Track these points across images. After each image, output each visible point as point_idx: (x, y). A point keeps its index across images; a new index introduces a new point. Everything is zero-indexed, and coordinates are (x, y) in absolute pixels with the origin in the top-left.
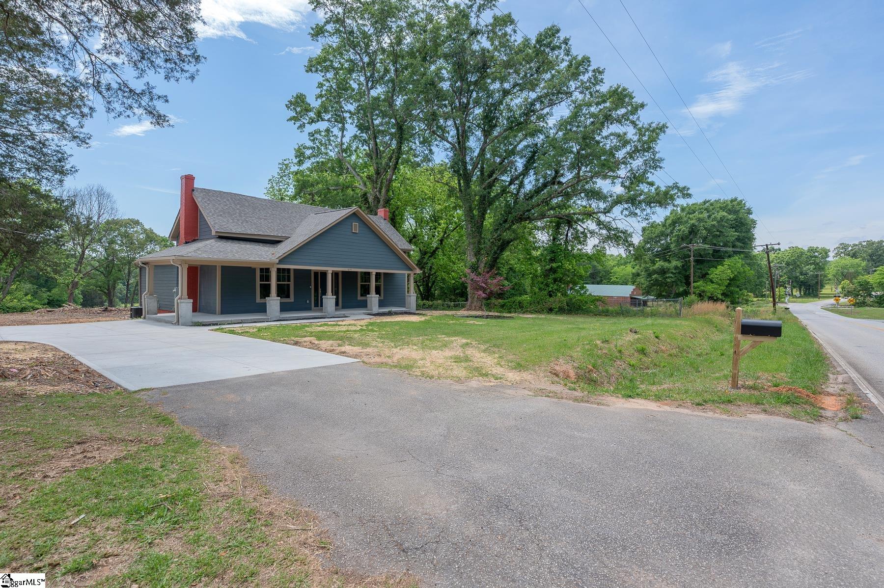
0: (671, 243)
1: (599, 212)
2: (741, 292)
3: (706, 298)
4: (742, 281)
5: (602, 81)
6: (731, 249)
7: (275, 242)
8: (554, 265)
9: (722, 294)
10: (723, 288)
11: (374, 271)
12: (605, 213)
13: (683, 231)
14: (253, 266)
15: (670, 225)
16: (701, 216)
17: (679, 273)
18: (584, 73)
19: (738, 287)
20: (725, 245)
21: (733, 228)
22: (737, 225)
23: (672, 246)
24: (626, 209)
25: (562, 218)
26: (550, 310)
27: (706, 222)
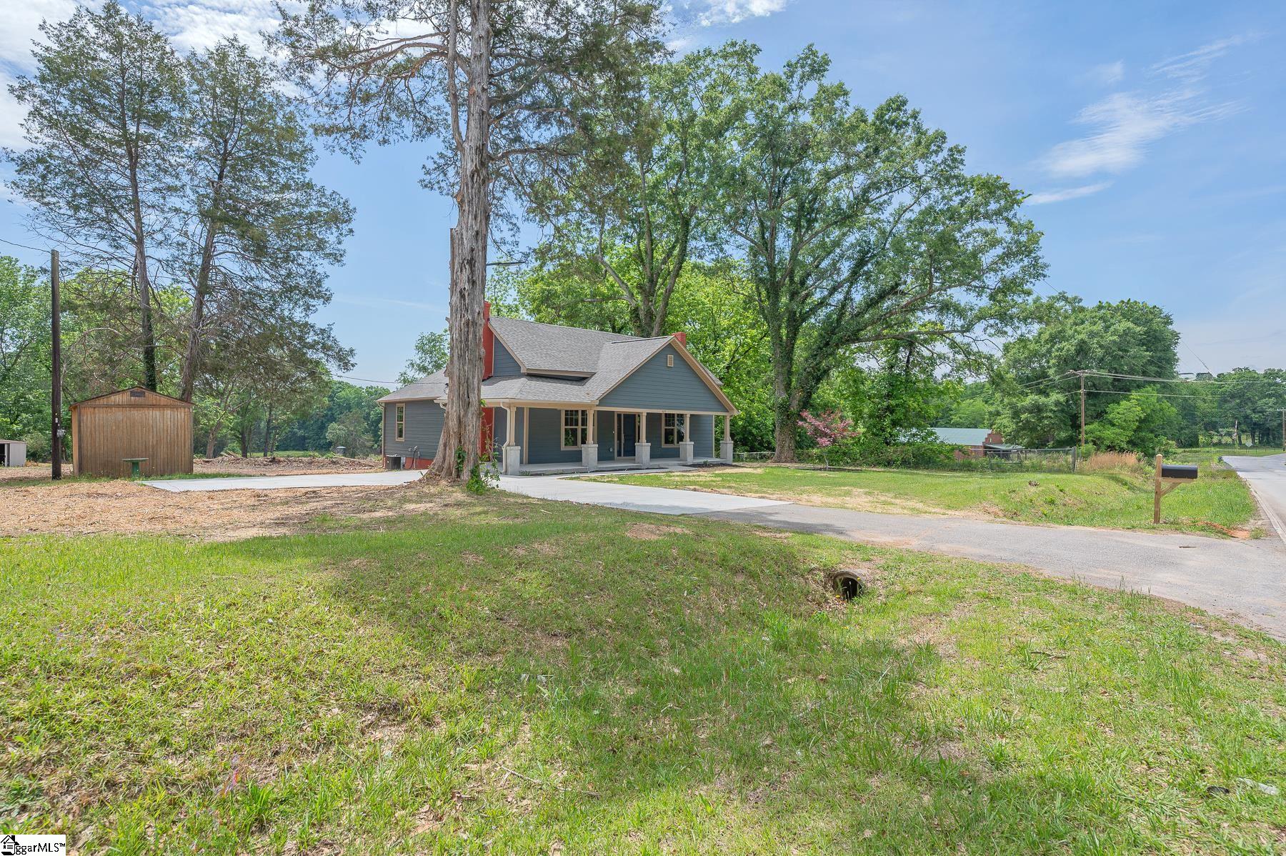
0: (1049, 367)
1: (954, 331)
2: (1156, 440)
3: (1103, 448)
4: (1158, 422)
5: (962, 162)
6: (1139, 378)
7: (580, 379)
8: (893, 402)
9: (1128, 442)
10: (1130, 433)
11: (688, 413)
12: (962, 332)
13: (1068, 350)
14: (559, 408)
15: (1046, 342)
16: (1095, 328)
17: (1062, 411)
18: (936, 152)
19: (1152, 432)
20: (1132, 372)
21: (1143, 344)
22: (1149, 341)
23: (1051, 372)
24: (992, 326)
25: (902, 339)
26: (889, 463)
27: (1102, 337)
